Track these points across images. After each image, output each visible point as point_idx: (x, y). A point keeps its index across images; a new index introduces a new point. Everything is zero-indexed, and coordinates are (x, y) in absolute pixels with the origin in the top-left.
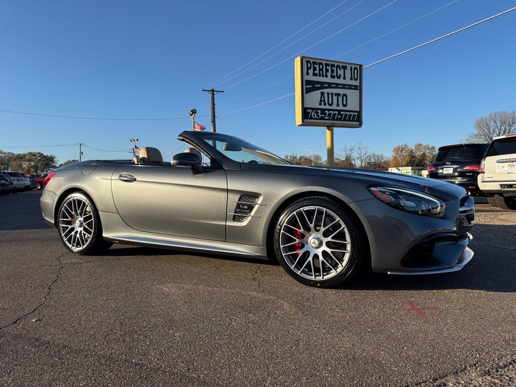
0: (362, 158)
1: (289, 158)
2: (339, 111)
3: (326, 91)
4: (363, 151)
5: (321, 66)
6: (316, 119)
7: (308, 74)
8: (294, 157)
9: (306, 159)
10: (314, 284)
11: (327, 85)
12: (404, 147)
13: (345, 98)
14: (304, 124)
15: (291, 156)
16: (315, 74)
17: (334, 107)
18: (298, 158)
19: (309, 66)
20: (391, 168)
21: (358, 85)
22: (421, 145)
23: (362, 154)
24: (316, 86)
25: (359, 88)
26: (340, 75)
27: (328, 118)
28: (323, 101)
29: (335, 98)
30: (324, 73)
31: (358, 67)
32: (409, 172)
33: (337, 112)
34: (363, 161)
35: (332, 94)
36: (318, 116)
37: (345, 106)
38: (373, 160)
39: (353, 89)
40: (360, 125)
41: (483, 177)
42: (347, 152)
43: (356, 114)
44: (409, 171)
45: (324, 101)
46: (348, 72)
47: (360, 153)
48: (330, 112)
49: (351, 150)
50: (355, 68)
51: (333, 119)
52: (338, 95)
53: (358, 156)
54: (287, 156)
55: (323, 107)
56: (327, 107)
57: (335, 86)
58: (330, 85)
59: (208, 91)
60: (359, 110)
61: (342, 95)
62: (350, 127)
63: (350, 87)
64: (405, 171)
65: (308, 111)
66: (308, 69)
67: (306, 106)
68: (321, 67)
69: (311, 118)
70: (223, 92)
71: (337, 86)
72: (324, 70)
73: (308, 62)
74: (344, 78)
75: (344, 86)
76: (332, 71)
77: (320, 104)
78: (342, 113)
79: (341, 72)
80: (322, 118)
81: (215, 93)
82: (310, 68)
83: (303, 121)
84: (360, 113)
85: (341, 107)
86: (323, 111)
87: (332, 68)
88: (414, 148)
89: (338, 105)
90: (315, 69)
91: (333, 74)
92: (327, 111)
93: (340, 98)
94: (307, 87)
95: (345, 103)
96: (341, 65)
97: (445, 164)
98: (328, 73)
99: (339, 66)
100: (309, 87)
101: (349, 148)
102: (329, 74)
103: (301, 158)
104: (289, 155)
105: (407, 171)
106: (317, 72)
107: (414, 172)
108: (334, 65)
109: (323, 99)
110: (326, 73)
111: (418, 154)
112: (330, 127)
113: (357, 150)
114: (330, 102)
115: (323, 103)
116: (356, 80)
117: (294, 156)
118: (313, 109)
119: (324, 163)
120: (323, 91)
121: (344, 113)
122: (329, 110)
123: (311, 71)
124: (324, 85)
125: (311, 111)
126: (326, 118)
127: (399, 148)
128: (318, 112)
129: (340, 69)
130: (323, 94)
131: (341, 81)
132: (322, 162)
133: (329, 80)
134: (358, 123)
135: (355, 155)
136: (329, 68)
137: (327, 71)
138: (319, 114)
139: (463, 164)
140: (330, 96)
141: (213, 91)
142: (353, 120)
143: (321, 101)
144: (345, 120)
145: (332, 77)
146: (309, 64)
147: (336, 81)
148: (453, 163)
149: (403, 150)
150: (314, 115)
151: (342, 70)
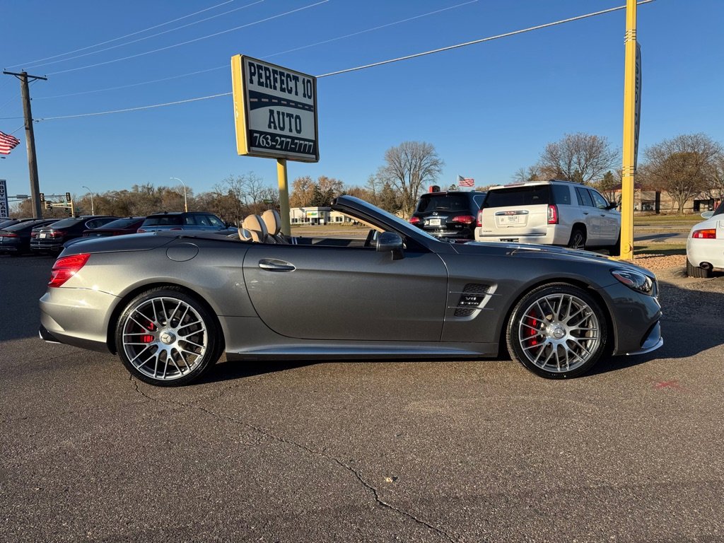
0: (255, 194)
1: (140, 189)
2: (293, 138)
3: (276, 109)
4: (256, 184)
5: (268, 72)
6: (265, 147)
7: (251, 82)
8: (149, 189)
9: (169, 192)
10: (559, 377)
11: (276, 101)
12: (306, 180)
13: (298, 120)
14: (251, 153)
15: (144, 187)
16: (260, 84)
17: (286, 132)
18: (156, 189)
19: (253, 71)
20: (293, 209)
21: (312, 104)
22: (326, 178)
23: (255, 189)
24: (263, 100)
25: (313, 108)
26: (291, 88)
27: (279, 147)
28: (272, 122)
29: (287, 119)
30: (272, 84)
31: (311, 80)
32: (315, 214)
33: (290, 140)
34: (257, 198)
35: (283, 114)
36: (268, 143)
37: (299, 132)
38: (269, 197)
39: (306, 109)
40: (317, 160)
41: (480, 231)
42: (234, 185)
43: (312, 144)
44: (315, 212)
45: (274, 122)
46: (300, 84)
47: (252, 186)
48: (282, 139)
49: (239, 181)
50: (308, 81)
51: (286, 149)
52: (290, 116)
53: (249, 190)
54: (137, 186)
55: (272, 131)
56: (278, 131)
57: (285, 103)
58: (280, 102)
59: (15, 74)
60: (314, 139)
61: (294, 116)
62: (304, 161)
63: (304, 107)
64: (311, 212)
65: (255, 135)
66: (252, 74)
67: (252, 128)
68: (268, 75)
69: (259, 146)
70: (46, 79)
71: (288, 103)
72: (272, 78)
73: (251, 65)
74: (297, 94)
75: (296, 105)
76: (282, 82)
77: (270, 127)
78: (296, 141)
79: (292, 84)
80: (273, 147)
81: (29, 79)
82: (254, 74)
83: (249, 150)
84: (315, 142)
85: (294, 134)
86: (273, 136)
87: (281, 78)
88: (317, 182)
89: (291, 130)
90: (260, 76)
91: (283, 86)
92: (278, 138)
93: (293, 121)
94: (252, 100)
95: (298, 129)
96: (292, 74)
97: (431, 214)
98: (276, 85)
99: (289, 75)
100: (254, 101)
101: (236, 178)
102: (278, 85)
103: (160, 190)
104: (140, 185)
105: (313, 212)
106: (263, 80)
107: (322, 214)
108: (284, 73)
109: (272, 120)
110: (274, 84)
111: (324, 190)
112: (282, 160)
113: (248, 182)
114: (282, 126)
115: (272, 125)
116: (310, 97)
117: (149, 187)
118: (261, 133)
119: (197, 199)
120: (272, 108)
121: (298, 141)
122: (281, 136)
123: (255, 78)
124: (273, 101)
125: (258, 135)
126: (277, 147)
127: (300, 181)
128: (268, 139)
129: (291, 81)
130: (272, 112)
131: (292, 97)
132: (194, 197)
133: (278, 93)
134: (314, 156)
135: (245, 189)
136: (278, 77)
137: (275, 80)
138: (269, 141)
139: (451, 215)
140: (281, 116)
141: (25, 75)
142: (309, 153)
143: (270, 122)
144: (299, 151)
145: (283, 90)
146: (253, 68)
147: (285, 95)
148: (441, 214)
149: (305, 184)
150: (263, 141)
151: (294, 82)
